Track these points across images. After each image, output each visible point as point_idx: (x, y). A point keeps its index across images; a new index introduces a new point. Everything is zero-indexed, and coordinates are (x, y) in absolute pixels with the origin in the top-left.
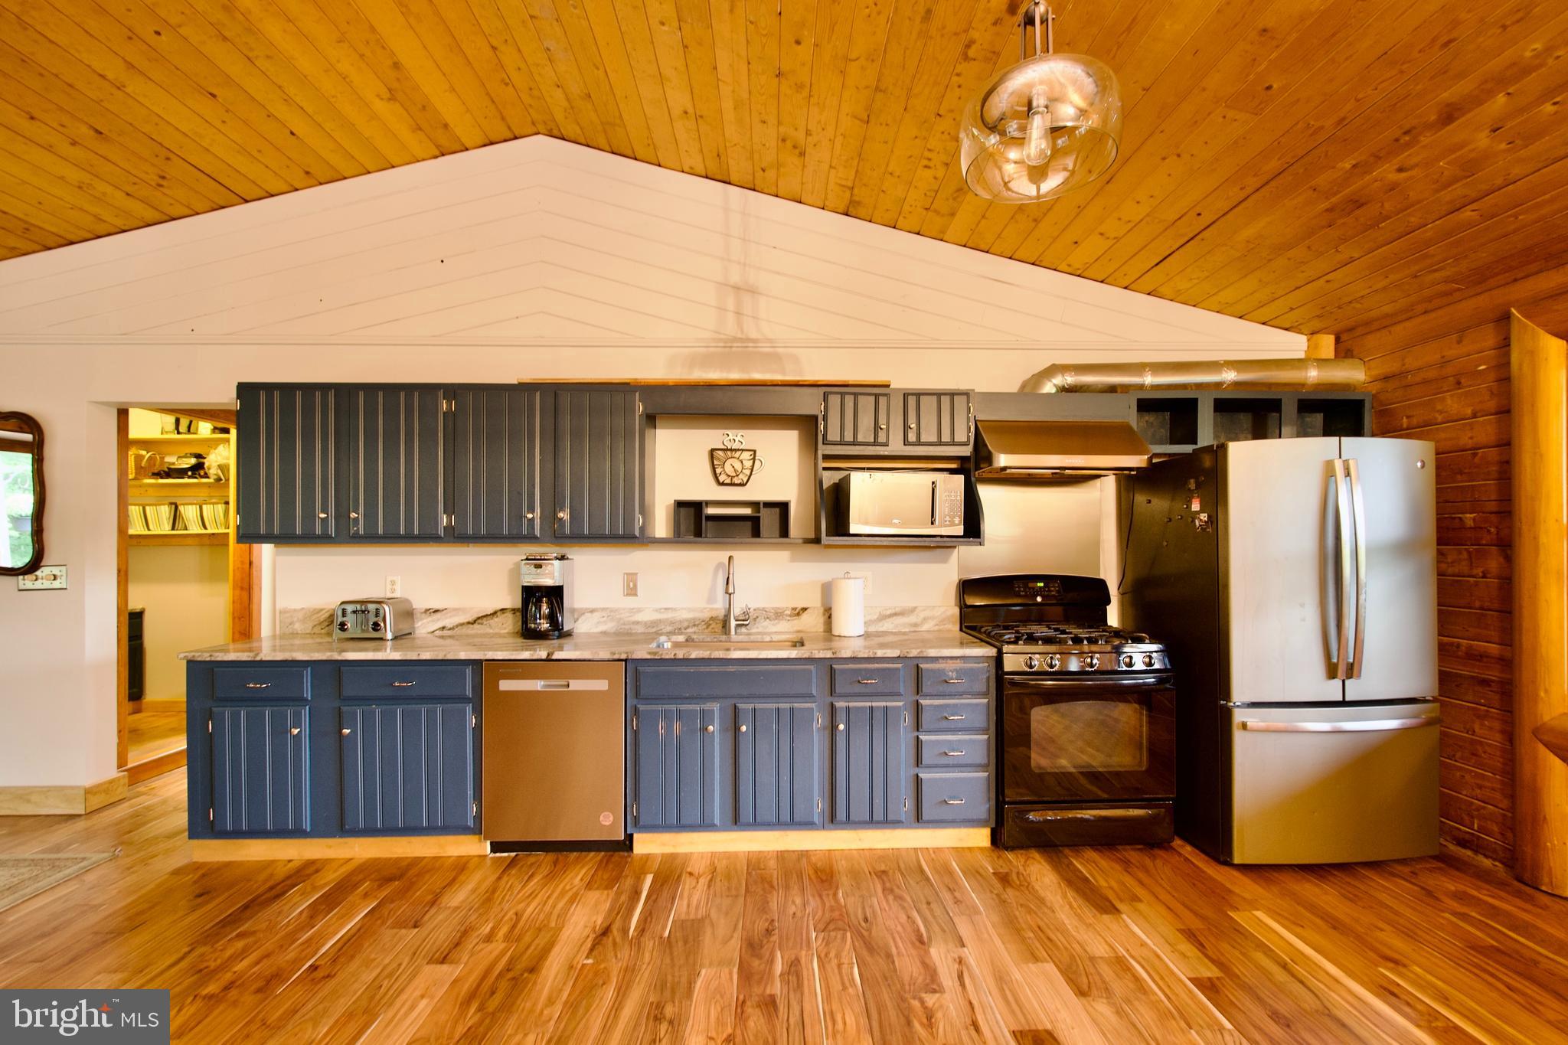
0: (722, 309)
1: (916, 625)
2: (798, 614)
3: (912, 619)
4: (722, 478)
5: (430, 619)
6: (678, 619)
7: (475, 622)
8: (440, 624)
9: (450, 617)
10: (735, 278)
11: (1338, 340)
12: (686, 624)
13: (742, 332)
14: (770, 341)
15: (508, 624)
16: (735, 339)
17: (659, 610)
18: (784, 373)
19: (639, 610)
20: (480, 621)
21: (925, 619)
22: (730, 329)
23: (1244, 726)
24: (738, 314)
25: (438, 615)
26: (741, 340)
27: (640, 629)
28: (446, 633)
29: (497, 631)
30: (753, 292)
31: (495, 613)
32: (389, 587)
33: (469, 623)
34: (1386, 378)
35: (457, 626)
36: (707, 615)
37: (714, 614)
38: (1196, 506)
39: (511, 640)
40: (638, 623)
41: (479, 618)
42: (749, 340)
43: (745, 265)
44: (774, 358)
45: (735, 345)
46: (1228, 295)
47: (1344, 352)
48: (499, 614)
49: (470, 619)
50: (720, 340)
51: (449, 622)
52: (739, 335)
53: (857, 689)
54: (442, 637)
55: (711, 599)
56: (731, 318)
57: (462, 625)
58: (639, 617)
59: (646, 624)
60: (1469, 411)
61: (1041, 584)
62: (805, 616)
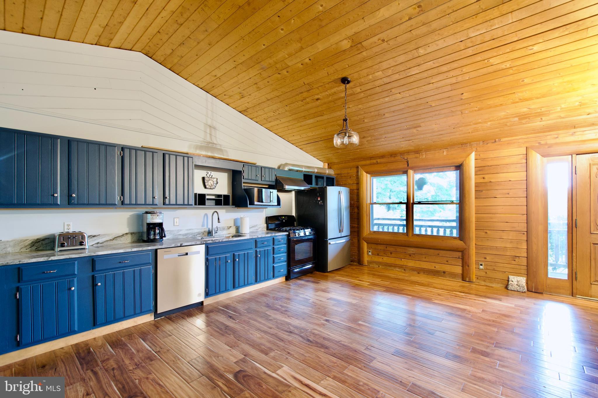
0: (205, 132)
1: (257, 229)
2: (229, 228)
3: (256, 228)
4: (207, 187)
5: (91, 240)
6: (194, 232)
7: (113, 239)
8: (96, 242)
9: (102, 238)
10: (209, 122)
11: (328, 164)
12: (196, 234)
13: (212, 140)
14: (220, 145)
15: (128, 239)
16: (210, 143)
17: (188, 230)
18: (223, 155)
19: (181, 230)
20: (115, 239)
21: (259, 228)
22: (208, 139)
23: (330, 243)
24: (211, 135)
25: (95, 238)
26: (211, 143)
27: (181, 237)
28: (99, 245)
29: (124, 242)
30: (215, 129)
31: (123, 235)
32: (66, 227)
33: (111, 240)
34: (338, 174)
35: (105, 242)
36: (203, 231)
37: (205, 230)
38: (319, 199)
39: (130, 245)
40: (180, 235)
41: (115, 238)
42: (214, 144)
43: (212, 119)
44: (220, 150)
45: (210, 144)
46: (315, 153)
47: (330, 167)
48: (125, 235)
49: (111, 239)
50: (205, 142)
51: (100, 240)
52: (211, 141)
53: (262, 245)
54: (98, 247)
55: (203, 225)
56: (208, 135)
57: (107, 241)
58: (181, 233)
59: (183, 235)
60: (352, 183)
61: (284, 217)
62: (231, 229)
